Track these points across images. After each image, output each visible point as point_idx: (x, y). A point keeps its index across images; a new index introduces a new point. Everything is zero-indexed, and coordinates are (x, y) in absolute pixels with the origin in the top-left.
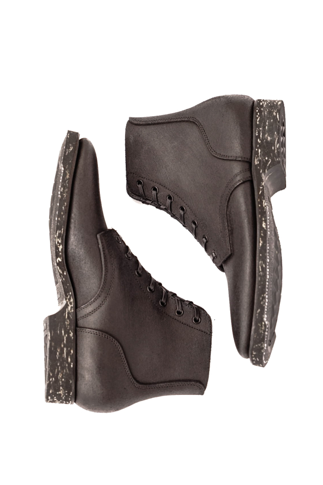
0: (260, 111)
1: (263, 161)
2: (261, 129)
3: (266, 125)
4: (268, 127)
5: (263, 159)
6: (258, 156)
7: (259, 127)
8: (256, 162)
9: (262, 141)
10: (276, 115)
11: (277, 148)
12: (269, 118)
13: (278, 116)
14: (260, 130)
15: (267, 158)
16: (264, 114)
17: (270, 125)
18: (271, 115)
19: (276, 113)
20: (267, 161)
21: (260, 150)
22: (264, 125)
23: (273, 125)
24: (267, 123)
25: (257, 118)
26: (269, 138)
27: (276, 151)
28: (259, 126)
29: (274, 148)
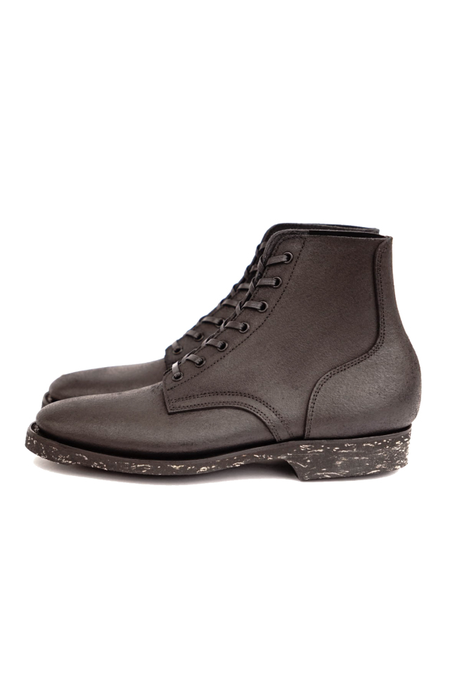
0: (384, 445)
1: (304, 456)
2: (355, 450)
3: (360, 457)
4: (358, 460)
5: (308, 456)
6: (312, 449)
7: (358, 448)
8: (303, 447)
9: (336, 453)
10: (377, 469)
11: (323, 475)
12: (371, 459)
13: (376, 471)
14: (353, 449)
15: (309, 461)
16: (379, 452)
17: (360, 463)
18: (377, 462)
19: (379, 469)
20: (305, 462)
21: (321, 451)
22: (361, 454)
23: (359, 466)
24: (363, 458)
25: (372, 443)
26: (340, 463)
27: (319, 474)
28: (359, 446)
29: (324, 471)
